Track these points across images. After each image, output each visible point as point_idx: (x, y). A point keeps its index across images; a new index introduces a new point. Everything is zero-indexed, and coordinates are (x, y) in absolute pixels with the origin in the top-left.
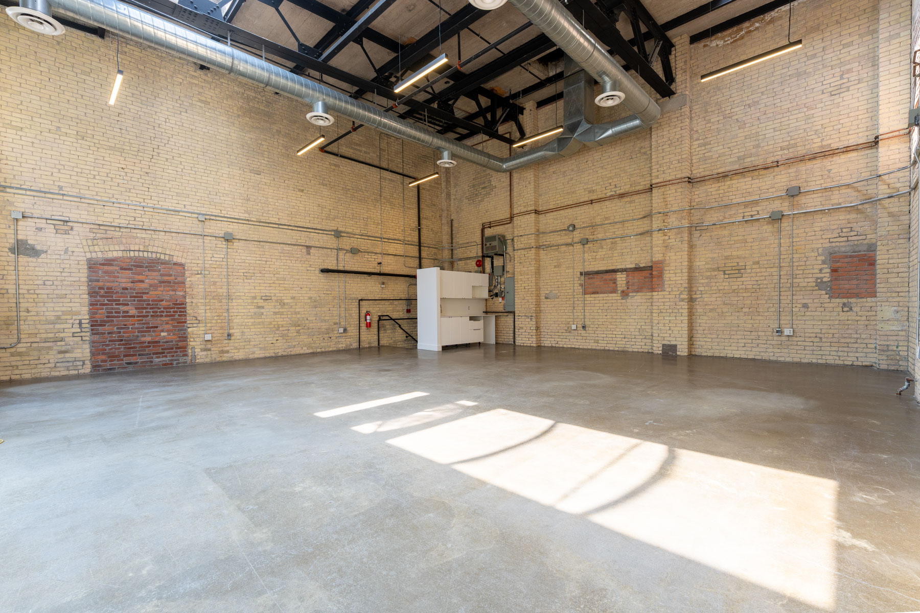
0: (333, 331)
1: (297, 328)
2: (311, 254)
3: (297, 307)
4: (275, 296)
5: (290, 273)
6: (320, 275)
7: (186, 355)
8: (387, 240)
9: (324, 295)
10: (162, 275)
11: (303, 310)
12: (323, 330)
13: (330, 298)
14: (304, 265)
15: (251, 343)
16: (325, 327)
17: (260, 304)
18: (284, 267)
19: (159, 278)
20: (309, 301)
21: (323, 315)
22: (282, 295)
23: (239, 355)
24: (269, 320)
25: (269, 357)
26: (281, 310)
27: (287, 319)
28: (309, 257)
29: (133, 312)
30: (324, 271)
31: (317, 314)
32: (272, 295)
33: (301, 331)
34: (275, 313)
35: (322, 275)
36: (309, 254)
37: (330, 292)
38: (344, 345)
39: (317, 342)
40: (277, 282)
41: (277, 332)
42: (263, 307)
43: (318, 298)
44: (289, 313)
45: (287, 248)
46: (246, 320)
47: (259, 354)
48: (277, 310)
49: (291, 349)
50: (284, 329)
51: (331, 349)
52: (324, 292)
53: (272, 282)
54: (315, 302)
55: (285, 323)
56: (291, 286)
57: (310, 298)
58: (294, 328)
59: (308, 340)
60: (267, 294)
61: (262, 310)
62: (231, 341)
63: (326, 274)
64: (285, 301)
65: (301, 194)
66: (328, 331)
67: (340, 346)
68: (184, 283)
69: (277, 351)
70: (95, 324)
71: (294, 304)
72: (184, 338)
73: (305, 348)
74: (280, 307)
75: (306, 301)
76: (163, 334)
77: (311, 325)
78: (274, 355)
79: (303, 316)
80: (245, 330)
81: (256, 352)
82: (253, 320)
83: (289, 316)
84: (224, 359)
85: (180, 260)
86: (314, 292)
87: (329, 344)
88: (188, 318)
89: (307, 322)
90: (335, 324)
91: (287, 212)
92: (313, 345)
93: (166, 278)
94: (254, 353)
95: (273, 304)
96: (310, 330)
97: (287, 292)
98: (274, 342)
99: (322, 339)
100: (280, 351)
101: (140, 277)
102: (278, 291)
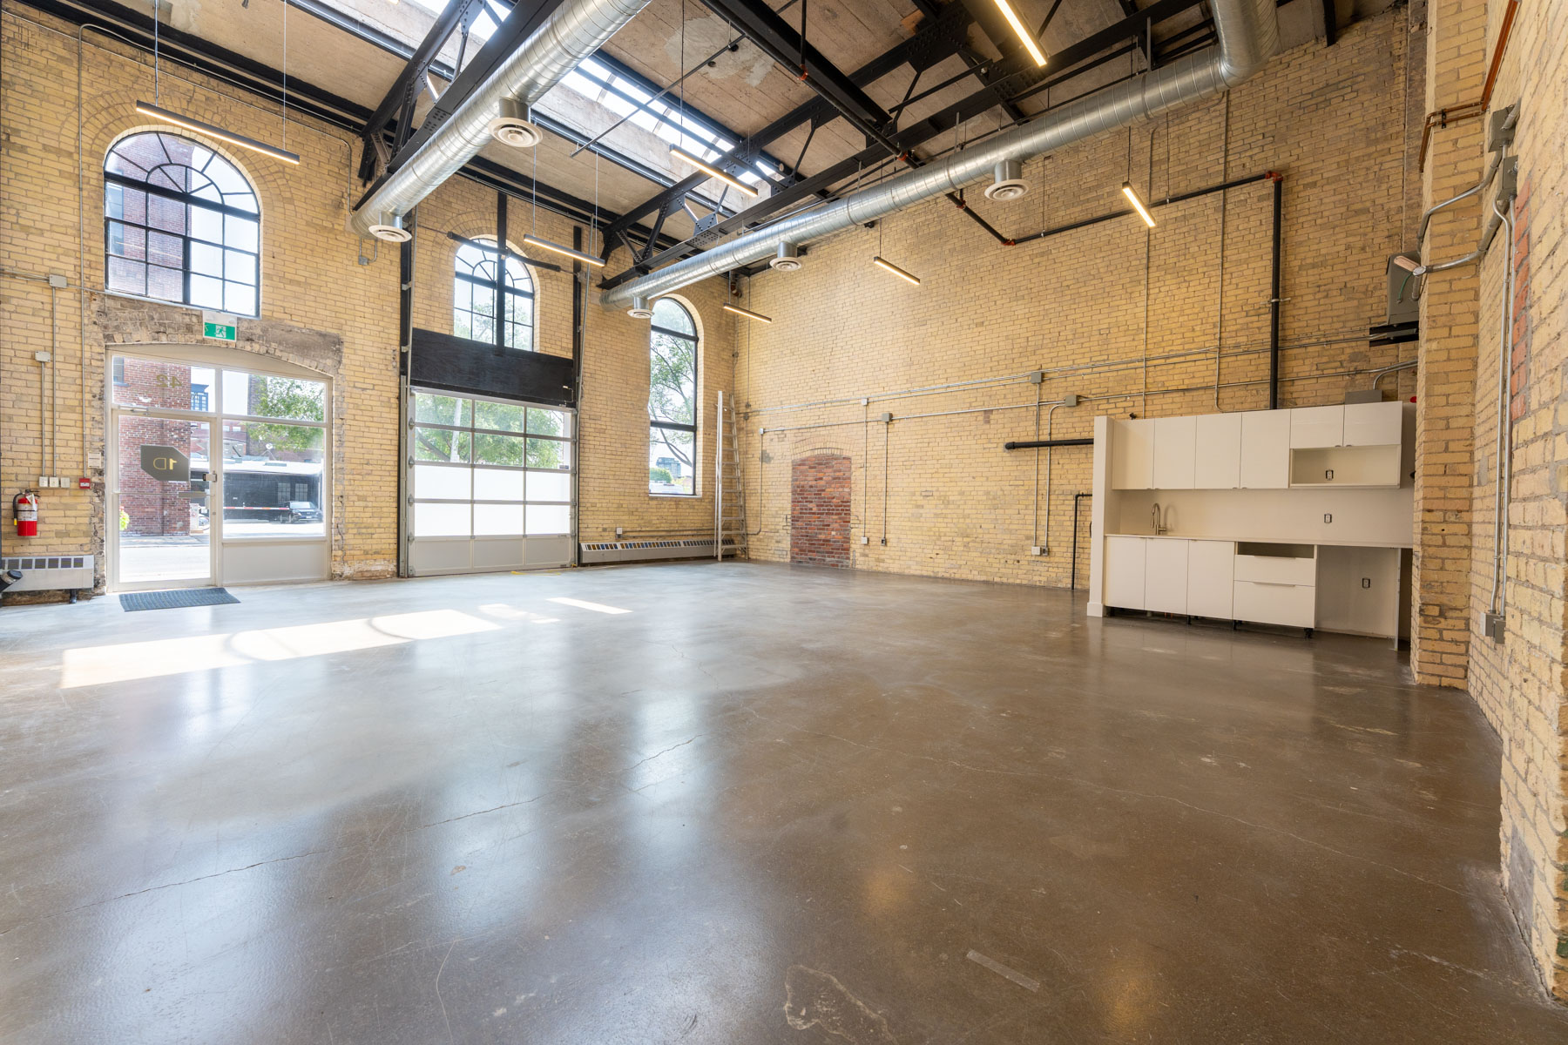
0: (1023, 550)
1: (965, 540)
2: (992, 422)
3: (965, 507)
4: (937, 491)
5: (960, 456)
6: (1005, 454)
7: (848, 558)
8: (1162, 361)
9: (1010, 488)
10: (835, 471)
11: (974, 511)
12: (1006, 547)
13: (1022, 493)
14: (979, 441)
15: (908, 554)
16: (1010, 542)
17: (919, 503)
18: (951, 448)
19: (832, 474)
20: (985, 498)
21: (1007, 522)
22: (946, 489)
23: (894, 567)
24: (928, 525)
25: (927, 577)
26: (944, 511)
27: (952, 525)
28: (988, 426)
29: (815, 509)
30: (1012, 446)
31: (996, 519)
32: (934, 489)
33: (970, 544)
34: (936, 515)
35: (1006, 454)
36: (988, 422)
37: (1021, 483)
38: (1043, 579)
39: (995, 565)
40: (940, 470)
41: (938, 543)
42: (922, 507)
43: (1000, 493)
44: (955, 516)
45: (956, 419)
46: (903, 523)
47: (915, 570)
48: (939, 511)
49: (955, 571)
50: (948, 538)
51: (1018, 581)
52: (1011, 483)
53: (934, 471)
54: (995, 499)
55: (948, 530)
56: (959, 475)
57: (988, 493)
58: (960, 539)
59: (980, 560)
60: (929, 489)
61: (921, 511)
62: (888, 548)
63: (1015, 452)
64: (951, 498)
65: (980, 329)
66: (1016, 549)
67: (1036, 578)
68: (850, 478)
69: (936, 570)
70: (795, 519)
71: (962, 502)
72: (847, 539)
73: (976, 573)
74: (942, 506)
75: (980, 498)
76: (833, 533)
77: (986, 536)
78: (932, 574)
79: (974, 521)
80: (902, 536)
81: (913, 567)
82: (910, 524)
83: (955, 521)
84: (880, 569)
85: (846, 454)
86: (993, 484)
87: (1015, 571)
88: (852, 517)
89: (980, 531)
90: (1028, 538)
91: (958, 365)
92: (988, 569)
93: (837, 474)
94: (909, 567)
95: (934, 502)
96: (984, 545)
97: (954, 484)
98: (934, 556)
99: (1002, 561)
100: (940, 570)
101: (820, 475)
102: (941, 484)
